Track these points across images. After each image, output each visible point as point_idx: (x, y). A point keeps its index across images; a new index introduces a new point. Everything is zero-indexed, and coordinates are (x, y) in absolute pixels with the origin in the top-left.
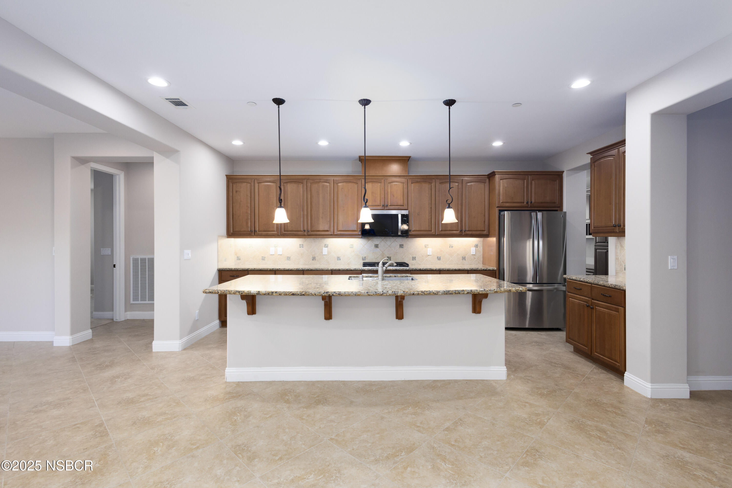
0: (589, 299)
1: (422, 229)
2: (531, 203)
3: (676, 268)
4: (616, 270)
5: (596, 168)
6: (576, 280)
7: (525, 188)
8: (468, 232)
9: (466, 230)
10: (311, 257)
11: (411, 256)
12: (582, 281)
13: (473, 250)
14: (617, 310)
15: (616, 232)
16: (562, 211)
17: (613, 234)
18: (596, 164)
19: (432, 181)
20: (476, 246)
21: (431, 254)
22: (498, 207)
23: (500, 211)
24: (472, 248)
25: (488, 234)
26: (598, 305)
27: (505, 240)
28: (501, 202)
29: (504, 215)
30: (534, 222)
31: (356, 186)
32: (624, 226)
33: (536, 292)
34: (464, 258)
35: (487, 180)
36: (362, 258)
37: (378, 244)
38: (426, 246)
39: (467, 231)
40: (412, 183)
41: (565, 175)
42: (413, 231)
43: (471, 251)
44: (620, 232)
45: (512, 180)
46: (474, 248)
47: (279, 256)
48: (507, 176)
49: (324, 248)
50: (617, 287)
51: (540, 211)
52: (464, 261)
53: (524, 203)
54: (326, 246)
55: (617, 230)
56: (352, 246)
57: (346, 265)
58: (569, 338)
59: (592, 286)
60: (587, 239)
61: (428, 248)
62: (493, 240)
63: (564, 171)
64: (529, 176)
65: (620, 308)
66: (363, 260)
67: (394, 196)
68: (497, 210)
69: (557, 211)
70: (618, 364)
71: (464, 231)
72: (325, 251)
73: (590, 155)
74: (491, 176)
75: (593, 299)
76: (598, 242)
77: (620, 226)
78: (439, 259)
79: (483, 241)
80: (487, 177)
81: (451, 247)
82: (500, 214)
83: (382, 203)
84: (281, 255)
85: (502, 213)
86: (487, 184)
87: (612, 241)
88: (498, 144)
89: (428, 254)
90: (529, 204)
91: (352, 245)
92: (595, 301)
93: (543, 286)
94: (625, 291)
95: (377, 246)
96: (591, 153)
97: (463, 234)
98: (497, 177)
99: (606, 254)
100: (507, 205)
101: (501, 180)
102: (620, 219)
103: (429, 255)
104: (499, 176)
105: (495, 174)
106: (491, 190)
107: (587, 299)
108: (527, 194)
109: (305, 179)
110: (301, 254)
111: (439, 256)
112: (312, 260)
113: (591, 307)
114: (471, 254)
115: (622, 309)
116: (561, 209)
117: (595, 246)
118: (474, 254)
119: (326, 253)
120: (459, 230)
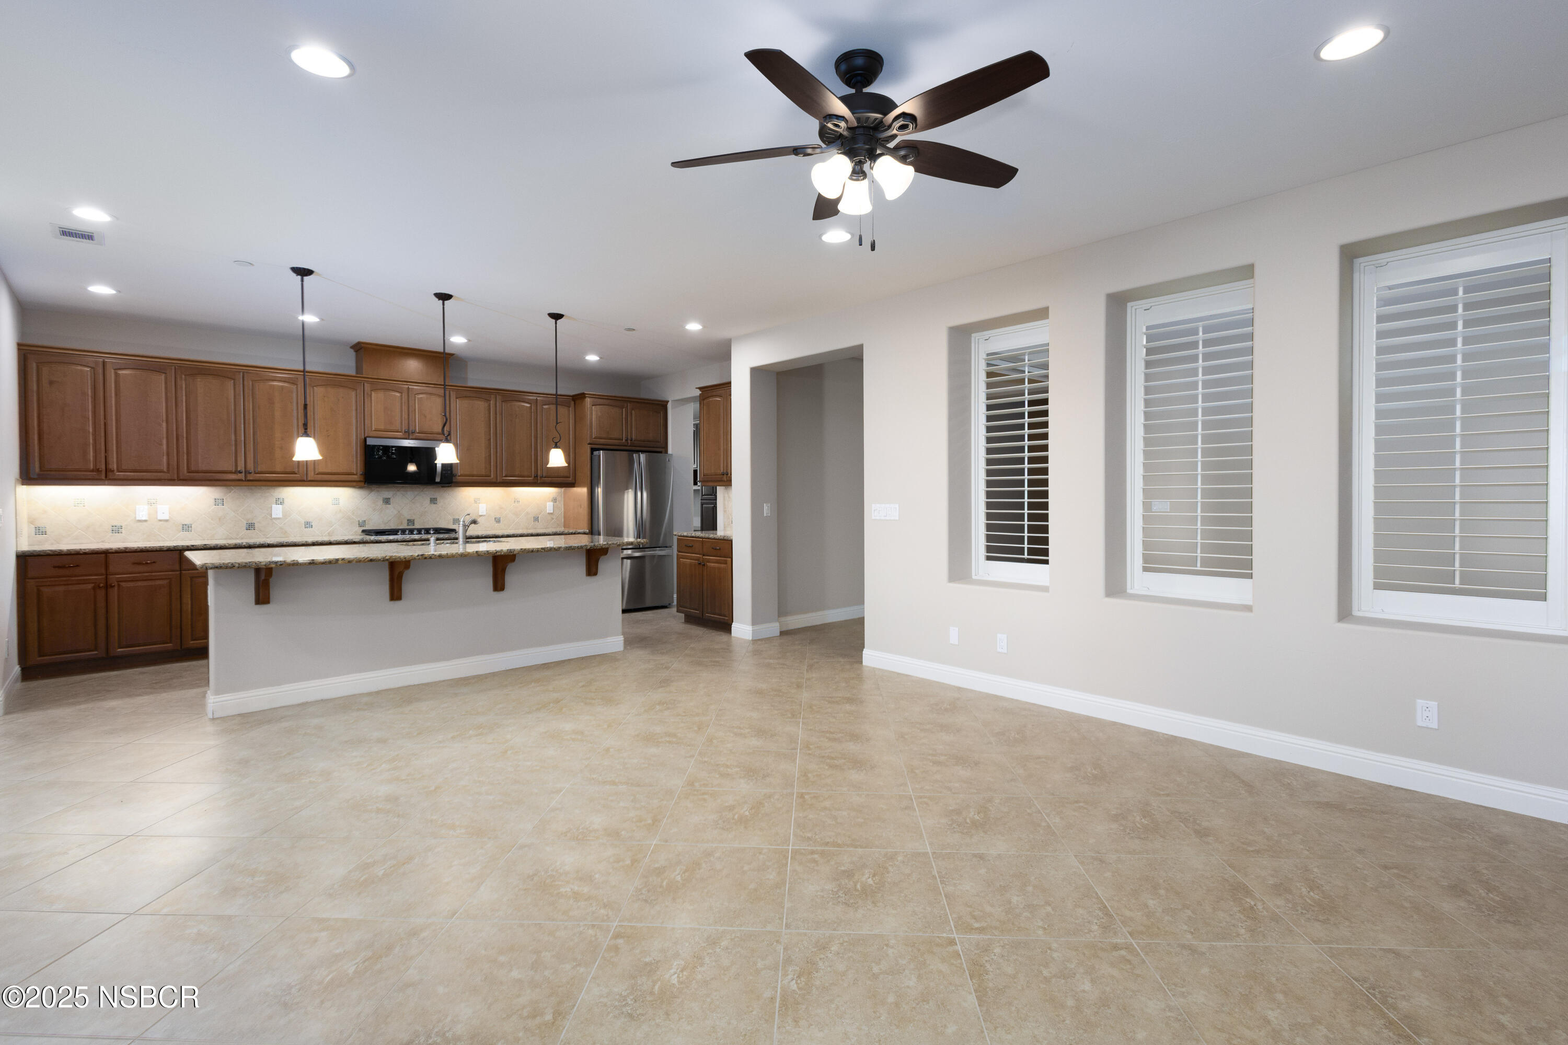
0: (701, 556)
1: (475, 473)
2: (631, 440)
3: (769, 515)
4: (724, 525)
5: (705, 407)
6: (687, 537)
7: (624, 419)
8: (545, 479)
9: (543, 475)
10: (244, 524)
11: (450, 518)
12: (693, 537)
13: (549, 507)
14: (726, 563)
15: (724, 481)
16: (667, 453)
17: (721, 483)
18: (705, 401)
19: (491, 397)
20: (555, 500)
21: (485, 514)
22: (589, 444)
23: (593, 450)
24: (548, 503)
25: (574, 481)
26: (709, 561)
27: (600, 491)
28: (593, 437)
29: (599, 456)
30: (636, 465)
31: (353, 393)
32: (731, 474)
33: (635, 560)
34: (536, 519)
35: (573, 403)
36: (358, 523)
37: (389, 497)
38: (476, 501)
39: (545, 477)
40: (457, 398)
41: (669, 406)
42: (459, 476)
43: (546, 507)
44: (727, 481)
45: (605, 406)
46: (552, 504)
47: (161, 523)
48: (600, 400)
49: (274, 506)
50: (725, 538)
51: (643, 452)
52: (536, 522)
53: (622, 440)
54: (280, 502)
55: (725, 478)
56: (336, 502)
57: (325, 536)
58: (681, 607)
59: (703, 541)
60: (694, 490)
61: (480, 505)
62: (582, 491)
63: (669, 401)
64: (629, 404)
65: (728, 559)
66: (360, 526)
67: (425, 417)
68: (588, 449)
69: (661, 452)
70: (726, 618)
71: (540, 477)
72: (277, 511)
73: (698, 390)
74: (579, 398)
75: (704, 555)
76: (705, 495)
77: (728, 474)
78: (498, 520)
79: (565, 493)
80: (571, 398)
81: (517, 501)
82: (592, 453)
83: (404, 428)
84: (167, 521)
85: (596, 453)
86: (572, 409)
87: (720, 491)
88: (592, 358)
89: (480, 514)
90: (629, 441)
91: (337, 499)
92: (706, 557)
93: (645, 551)
94: (731, 541)
95: (387, 501)
96: (700, 388)
97: (539, 482)
98: (588, 401)
99: (714, 509)
100: (602, 441)
101: (593, 405)
102: (727, 466)
103: (481, 516)
104: (592, 399)
105: (585, 397)
106: (579, 419)
107: (698, 556)
108: (627, 428)
109: (240, 372)
110: (220, 519)
111: (498, 516)
112: (247, 530)
113: (702, 564)
114: (548, 512)
115: (730, 559)
116: (666, 452)
117: (701, 500)
118: (552, 512)
119: (280, 516)
120: (533, 476)
